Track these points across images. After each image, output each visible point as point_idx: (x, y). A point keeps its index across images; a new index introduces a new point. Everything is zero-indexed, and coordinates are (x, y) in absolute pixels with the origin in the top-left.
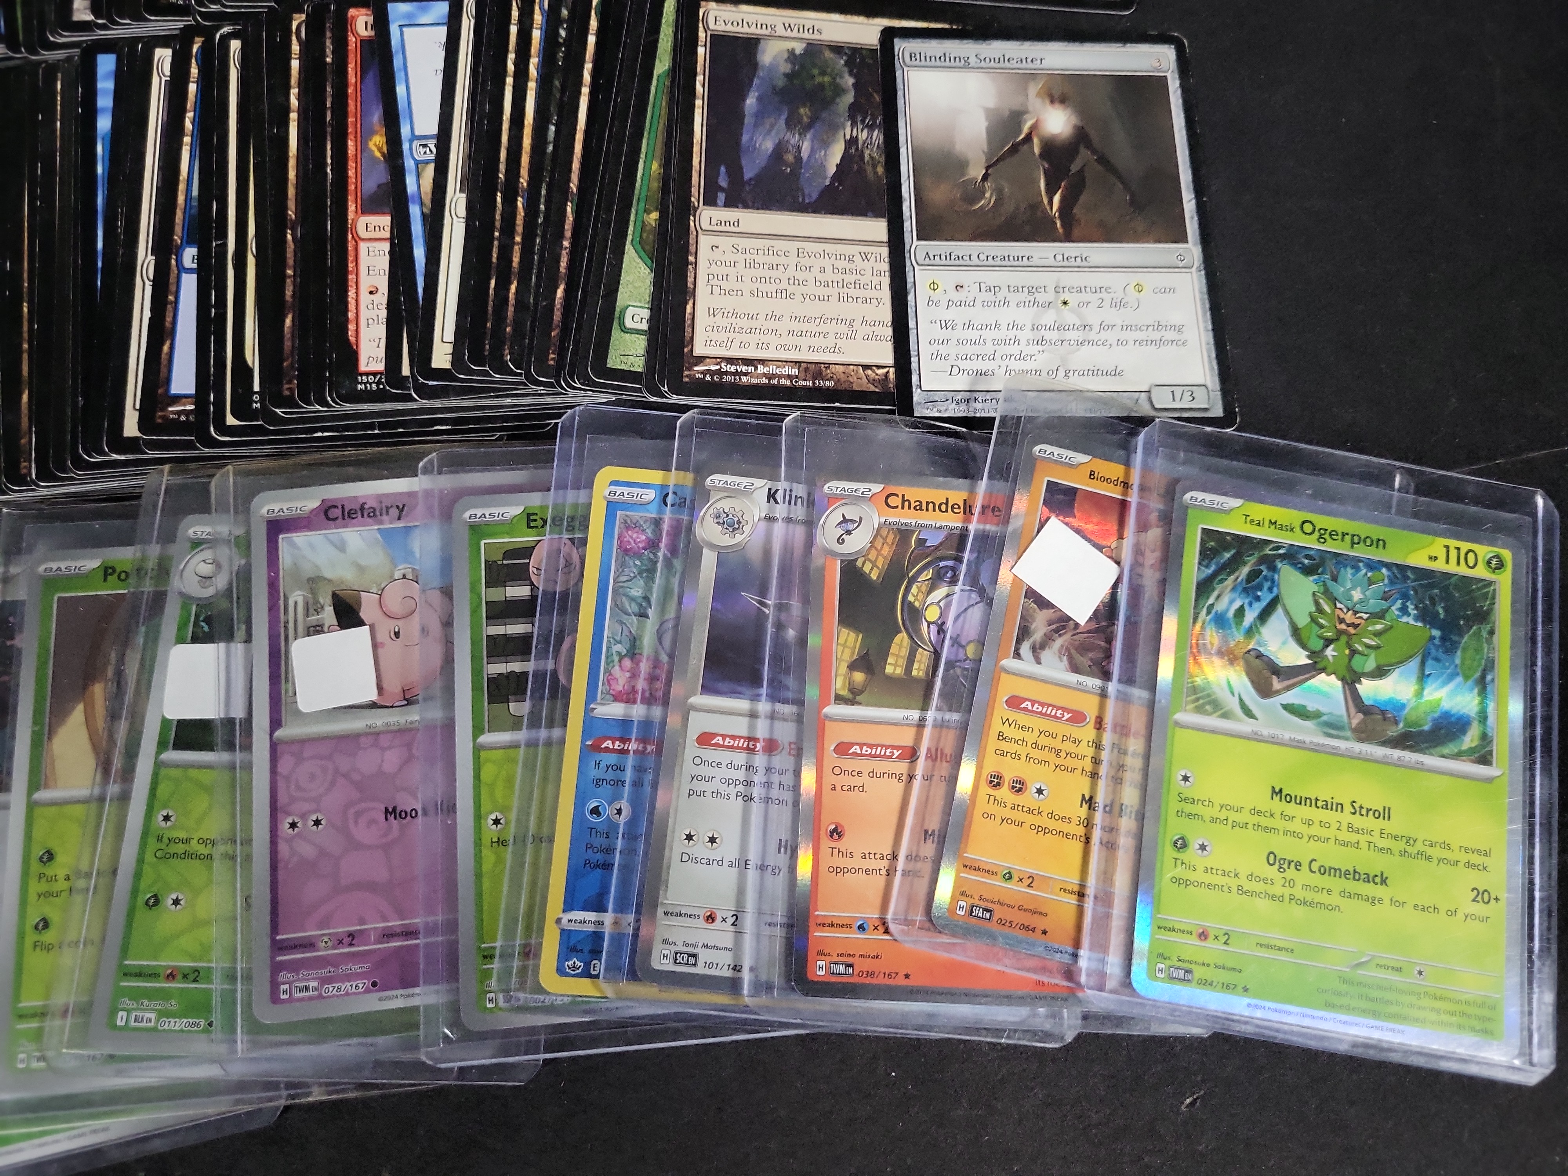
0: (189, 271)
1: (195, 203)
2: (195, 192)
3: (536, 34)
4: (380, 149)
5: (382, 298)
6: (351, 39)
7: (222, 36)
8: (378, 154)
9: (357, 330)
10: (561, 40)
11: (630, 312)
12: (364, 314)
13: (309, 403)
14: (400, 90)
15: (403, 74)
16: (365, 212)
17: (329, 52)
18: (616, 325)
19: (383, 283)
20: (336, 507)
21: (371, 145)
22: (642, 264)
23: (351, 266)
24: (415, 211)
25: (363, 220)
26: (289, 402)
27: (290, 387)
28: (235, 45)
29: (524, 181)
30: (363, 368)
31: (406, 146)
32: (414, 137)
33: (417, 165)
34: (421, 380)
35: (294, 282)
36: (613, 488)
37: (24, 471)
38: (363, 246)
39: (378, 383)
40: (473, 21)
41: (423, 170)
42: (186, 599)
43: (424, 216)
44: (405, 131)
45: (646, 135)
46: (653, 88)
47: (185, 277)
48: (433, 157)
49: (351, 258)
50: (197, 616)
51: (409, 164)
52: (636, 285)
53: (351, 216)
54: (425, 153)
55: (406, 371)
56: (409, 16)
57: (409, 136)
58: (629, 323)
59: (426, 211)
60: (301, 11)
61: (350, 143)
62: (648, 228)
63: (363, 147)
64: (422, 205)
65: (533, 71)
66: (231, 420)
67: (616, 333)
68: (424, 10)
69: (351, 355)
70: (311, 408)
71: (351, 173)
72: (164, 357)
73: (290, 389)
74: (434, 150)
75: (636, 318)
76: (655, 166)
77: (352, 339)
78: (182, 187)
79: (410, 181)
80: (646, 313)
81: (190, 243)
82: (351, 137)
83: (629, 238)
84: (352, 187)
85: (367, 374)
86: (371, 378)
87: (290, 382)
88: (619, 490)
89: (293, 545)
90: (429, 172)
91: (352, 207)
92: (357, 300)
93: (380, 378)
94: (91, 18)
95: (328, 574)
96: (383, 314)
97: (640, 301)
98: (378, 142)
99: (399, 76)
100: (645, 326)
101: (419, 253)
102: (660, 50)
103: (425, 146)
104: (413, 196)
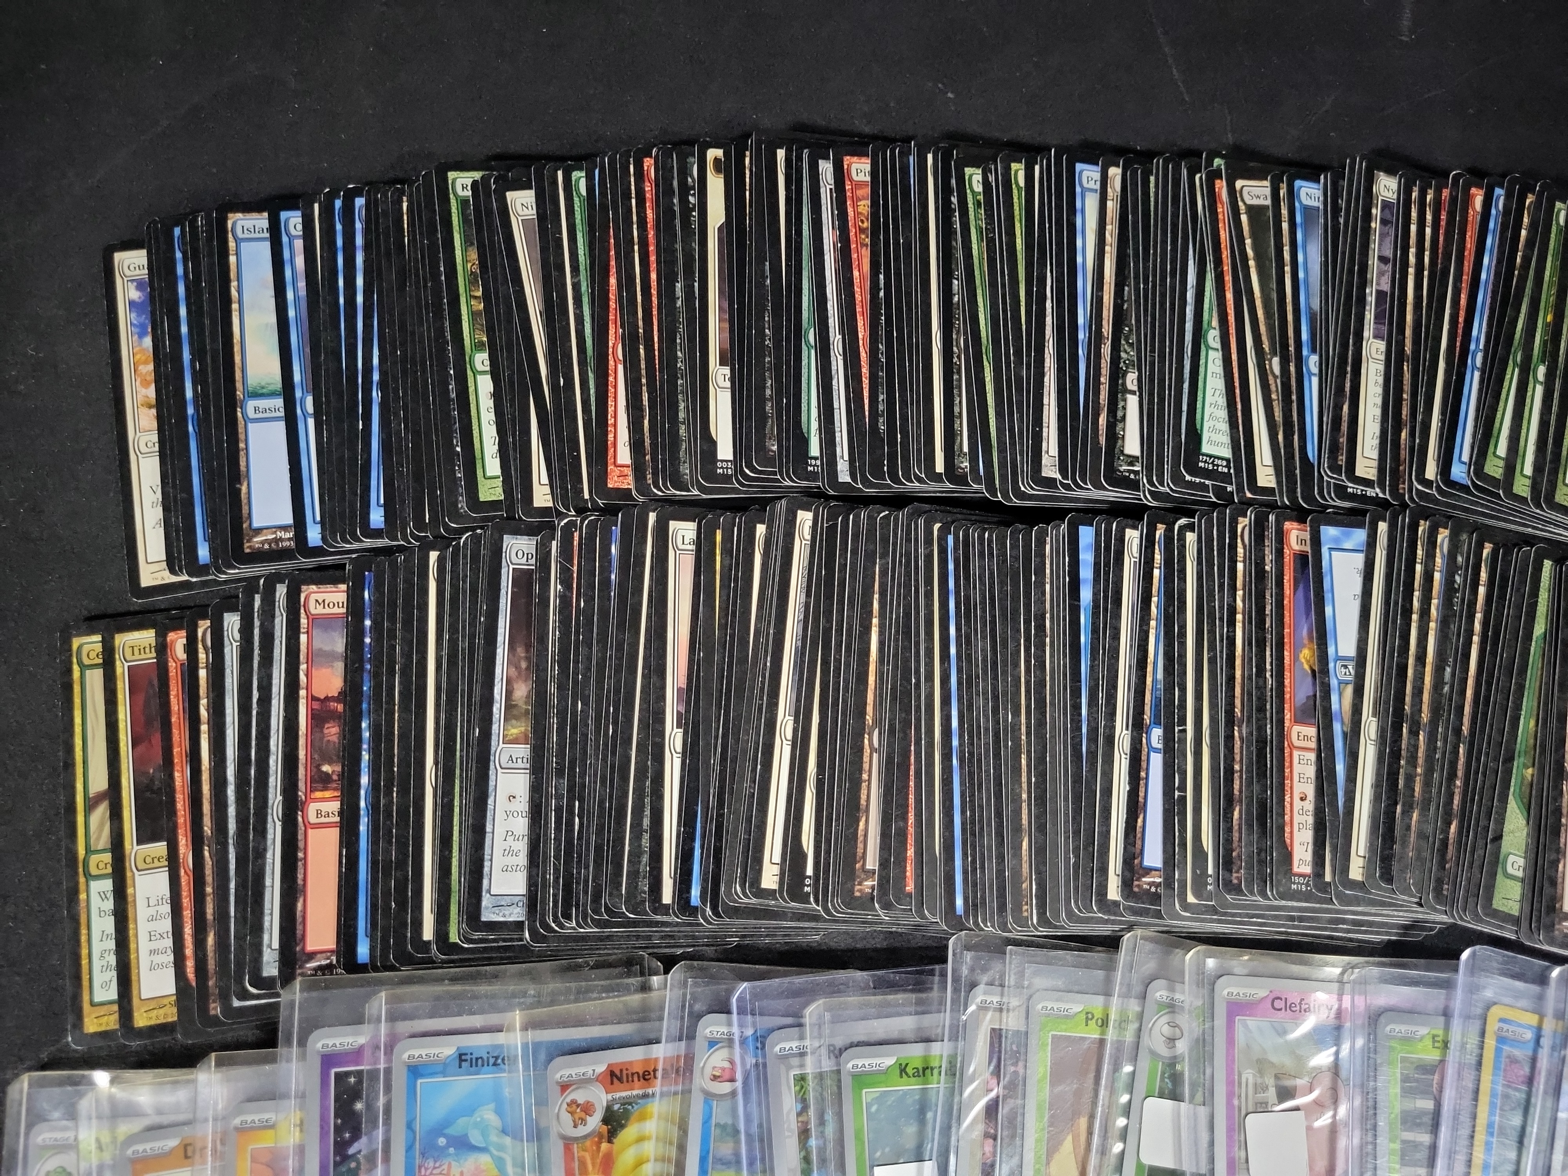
0: (1156, 750)
1: (1161, 686)
2: (1160, 675)
3: (1437, 576)
4: (1308, 662)
5: (1309, 805)
6: (1286, 551)
7: (1180, 527)
8: (1306, 667)
9: (1292, 833)
10: (1456, 586)
11: (1511, 858)
12: (1297, 819)
13: (1252, 893)
14: (1328, 610)
15: (1330, 595)
16: (1297, 721)
17: (1267, 560)
18: (1500, 870)
19: (1310, 790)
20: (1281, 999)
21: (1301, 656)
22: (1520, 816)
23: (1287, 771)
24: (1337, 728)
25: (1296, 728)
26: (1238, 890)
27: (1239, 875)
28: (1191, 537)
29: (1425, 716)
30: (1296, 869)
31: (1331, 665)
32: (1338, 658)
33: (1339, 683)
34: (1341, 888)
35: (1241, 777)
36: (1501, 1025)
37: (1025, 914)
38: (1296, 753)
39: (1307, 885)
40: (1384, 552)
41: (1344, 689)
42: (1153, 1054)
43: (1345, 735)
44: (1331, 650)
45: (1526, 694)
46: (1532, 649)
47: (1153, 755)
48: (1350, 678)
49: (1287, 764)
50: (1163, 1073)
51: (1334, 682)
52: (1516, 835)
53: (1287, 724)
54: (1345, 674)
55: (1328, 878)
56: (1336, 540)
57: (1334, 656)
58: (1510, 870)
59: (1345, 729)
60: (1245, 516)
61: (1286, 653)
62: (1526, 782)
63: (1296, 658)
64: (1343, 723)
65: (1434, 612)
66: (1191, 899)
67: (1500, 877)
68: (1348, 536)
69: (1287, 857)
70: (1255, 898)
71: (1287, 682)
72: (1139, 829)
73: (1237, 878)
74: (1353, 672)
75: (1516, 866)
76: (1532, 723)
77: (1288, 841)
78: (1150, 669)
79: (1334, 698)
80: (1521, 862)
81: (1157, 723)
82: (1287, 647)
83: (1512, 789)
84: (1287, 696)
85: (1300, 875)
86: (1301, 880)
87: (1237, 872)
88: (1506, 1027)
89: (1246, 1026)
90: (1349, 691)
91: (1287, 716)
92: (1291, 804)
93: (1309, 881)
94: (1058, 476)
95: (1274, 1059)
96: (1310, 820)
97: (1518, 850)
98: (1307, 656)
99: (1327, 596)
100: (1520, 874)
101: (1340, 768)
102: (1538, 613)
103: (1346, 667)
104: (1336, 713)
